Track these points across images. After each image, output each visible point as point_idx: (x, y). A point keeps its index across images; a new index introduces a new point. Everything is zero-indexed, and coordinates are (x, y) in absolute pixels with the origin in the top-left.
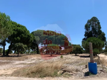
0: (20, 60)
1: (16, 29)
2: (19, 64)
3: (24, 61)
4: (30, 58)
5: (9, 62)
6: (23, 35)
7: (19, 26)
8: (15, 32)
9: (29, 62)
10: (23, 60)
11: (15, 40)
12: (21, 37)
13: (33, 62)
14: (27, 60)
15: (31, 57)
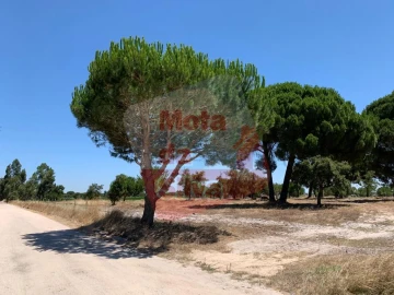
0: (322, 223)
1: (298, 107)
2: (313, 240)
3: (340, 230)
4: (367, 217)
5: (281, 228)
6: (329, 123)
7: (307, 93)
8: (296, 118)
9: (362, 235)
10: (335, 224)
11: (299, 145)
12: (321, 131)
13: (383, 233)
14: (354, 224)
15: (376, 212)
